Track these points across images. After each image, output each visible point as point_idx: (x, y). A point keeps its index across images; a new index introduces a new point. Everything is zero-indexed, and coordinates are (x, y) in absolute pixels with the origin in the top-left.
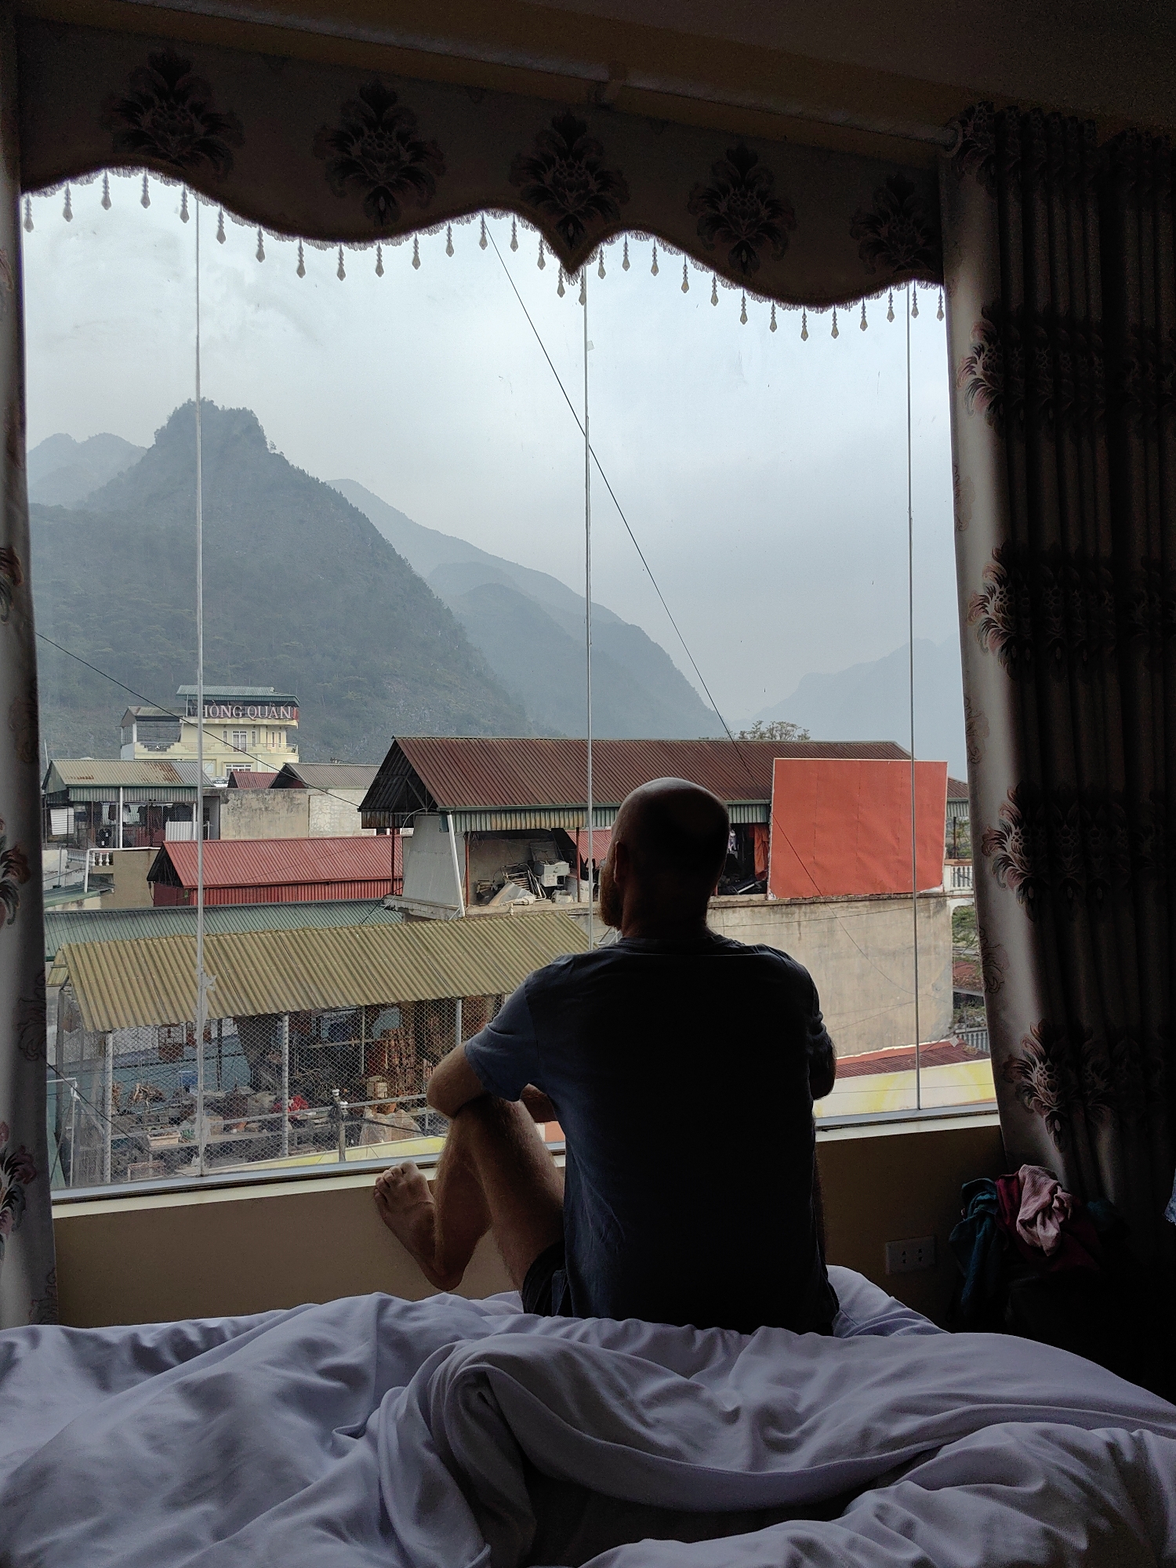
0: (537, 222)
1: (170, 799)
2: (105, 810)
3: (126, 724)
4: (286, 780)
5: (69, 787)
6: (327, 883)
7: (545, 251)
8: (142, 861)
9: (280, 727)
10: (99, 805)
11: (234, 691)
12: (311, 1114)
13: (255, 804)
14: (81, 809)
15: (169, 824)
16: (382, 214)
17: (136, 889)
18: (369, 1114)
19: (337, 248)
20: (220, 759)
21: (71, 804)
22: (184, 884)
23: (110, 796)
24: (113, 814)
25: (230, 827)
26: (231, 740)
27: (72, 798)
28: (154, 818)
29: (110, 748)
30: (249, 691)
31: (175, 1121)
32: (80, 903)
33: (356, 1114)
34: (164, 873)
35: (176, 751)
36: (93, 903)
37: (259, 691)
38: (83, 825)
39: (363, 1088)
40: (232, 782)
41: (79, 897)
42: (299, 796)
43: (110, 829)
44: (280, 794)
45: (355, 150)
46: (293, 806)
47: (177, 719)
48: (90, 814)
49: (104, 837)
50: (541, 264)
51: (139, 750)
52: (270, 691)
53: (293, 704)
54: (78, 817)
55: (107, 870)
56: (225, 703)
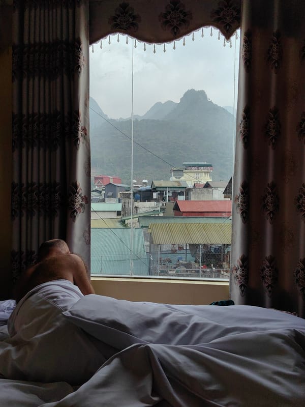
0: (218, 27)
1: (179, 191)
2: (164, 193)
3: (171, 172)
4: (207, 185)
5: (156, 187)
6: (216, 212)
7: (220, 35)
8: (172, 205)
9: (208, 172)
10: (163, 191)
11: (197, 163)
12: (208, 270)
13: (199, 192)
14: (159, 192)
15: (179, 196)
16: (175, 33)
17: (170, 211)
18: (222, 272)
19: (163, 44)
20: (193, 180)
21: (157, 191)
22: (181, 211)
23: (165, 189)
24: (166, 194)
25: (193, 197)
26: (195, 176)
27: (157, 190)
28: (175, 195)
29: (167, 178)
30: (200, 163)
31: (175, 268)
32: (158, 214)
33: (219, 271)
34: (176, 208)
35: (182, 178)
36: (161, 215)
37: (203, 163)
38: (159, 196)
39: (222, 265)
40: (194, 186)
41: (158, 213)
42: (210, 190)
43: (166, 197)
44: (206, 189)
45: (169, 17)
46: (208, 192)
47: (183, 171)
48: (161, 193)
49: (164, 199)
50: (219, 38)
51: (173, 178)
52: (205, 163)
53: (211, 166)
54: (158, 194)
55: (164, 207)
56: (194, 166)
